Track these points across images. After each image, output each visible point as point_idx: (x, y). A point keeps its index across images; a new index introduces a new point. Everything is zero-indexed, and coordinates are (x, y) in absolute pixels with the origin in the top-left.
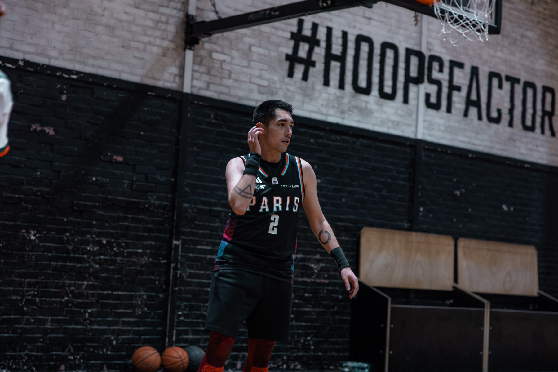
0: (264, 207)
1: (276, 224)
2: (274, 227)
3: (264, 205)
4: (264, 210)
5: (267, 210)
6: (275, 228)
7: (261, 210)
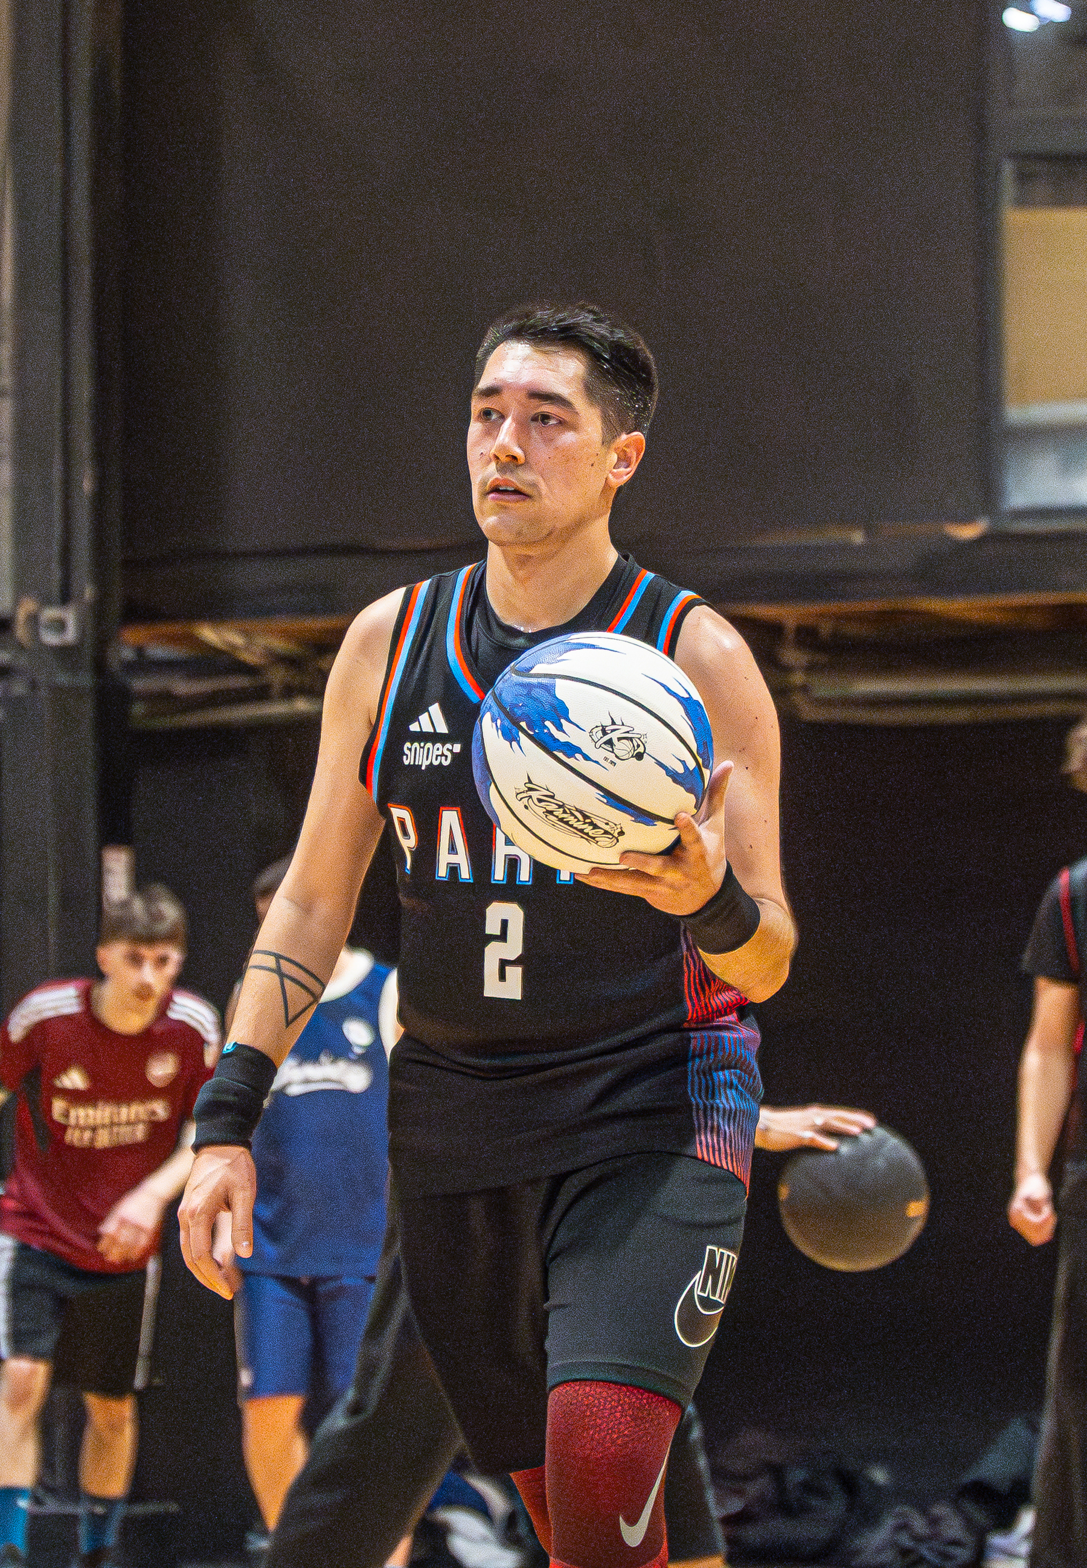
0: (453, 859)
1: (514, 947)
2: (504, 963)
3: (453, 849)
4: (454, 870)
5: (465, 874)
6: (509, 969)
7: (442, 872)
